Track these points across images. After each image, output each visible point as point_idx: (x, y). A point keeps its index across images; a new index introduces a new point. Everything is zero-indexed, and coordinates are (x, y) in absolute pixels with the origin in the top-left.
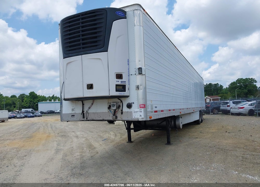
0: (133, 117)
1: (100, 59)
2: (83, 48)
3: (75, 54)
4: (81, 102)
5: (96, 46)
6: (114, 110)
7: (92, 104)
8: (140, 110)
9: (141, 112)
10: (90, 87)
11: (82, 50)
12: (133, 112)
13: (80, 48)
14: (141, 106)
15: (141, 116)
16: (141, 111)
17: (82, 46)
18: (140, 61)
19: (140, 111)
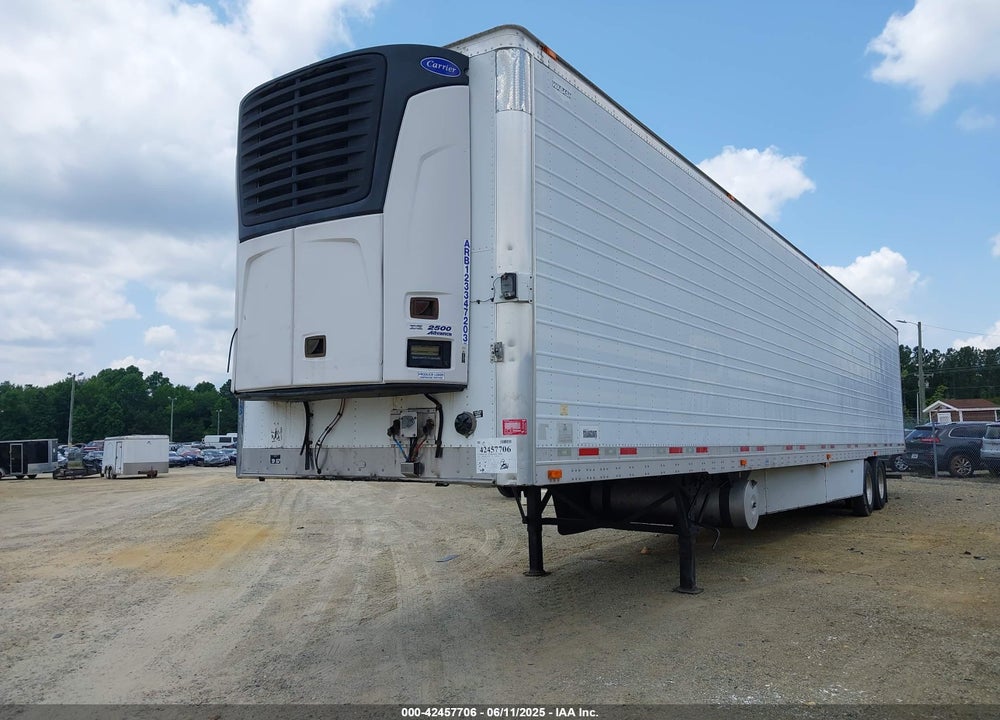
0: (478, 472)
1: (353, 241)
2: (301, 201)
3: (272, 225)
4: (301, 406)
5: (344, 191)
6: (411, 439)
7: (340, 414)
8: (505, 442)
9: (508, 450)
10: (316, 347)
11: (295, 208)
12: (478, 451)
13: (288, 203)
14: (508, 426)
15: (505, 466)
16: (506, 445)
17: (295, 194)
18: (510, 248)
19: (503, 445)
